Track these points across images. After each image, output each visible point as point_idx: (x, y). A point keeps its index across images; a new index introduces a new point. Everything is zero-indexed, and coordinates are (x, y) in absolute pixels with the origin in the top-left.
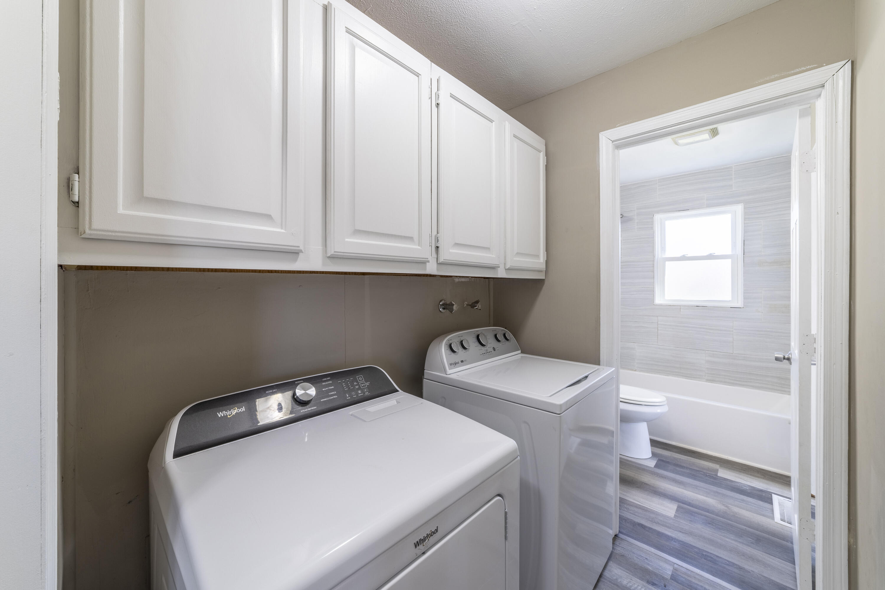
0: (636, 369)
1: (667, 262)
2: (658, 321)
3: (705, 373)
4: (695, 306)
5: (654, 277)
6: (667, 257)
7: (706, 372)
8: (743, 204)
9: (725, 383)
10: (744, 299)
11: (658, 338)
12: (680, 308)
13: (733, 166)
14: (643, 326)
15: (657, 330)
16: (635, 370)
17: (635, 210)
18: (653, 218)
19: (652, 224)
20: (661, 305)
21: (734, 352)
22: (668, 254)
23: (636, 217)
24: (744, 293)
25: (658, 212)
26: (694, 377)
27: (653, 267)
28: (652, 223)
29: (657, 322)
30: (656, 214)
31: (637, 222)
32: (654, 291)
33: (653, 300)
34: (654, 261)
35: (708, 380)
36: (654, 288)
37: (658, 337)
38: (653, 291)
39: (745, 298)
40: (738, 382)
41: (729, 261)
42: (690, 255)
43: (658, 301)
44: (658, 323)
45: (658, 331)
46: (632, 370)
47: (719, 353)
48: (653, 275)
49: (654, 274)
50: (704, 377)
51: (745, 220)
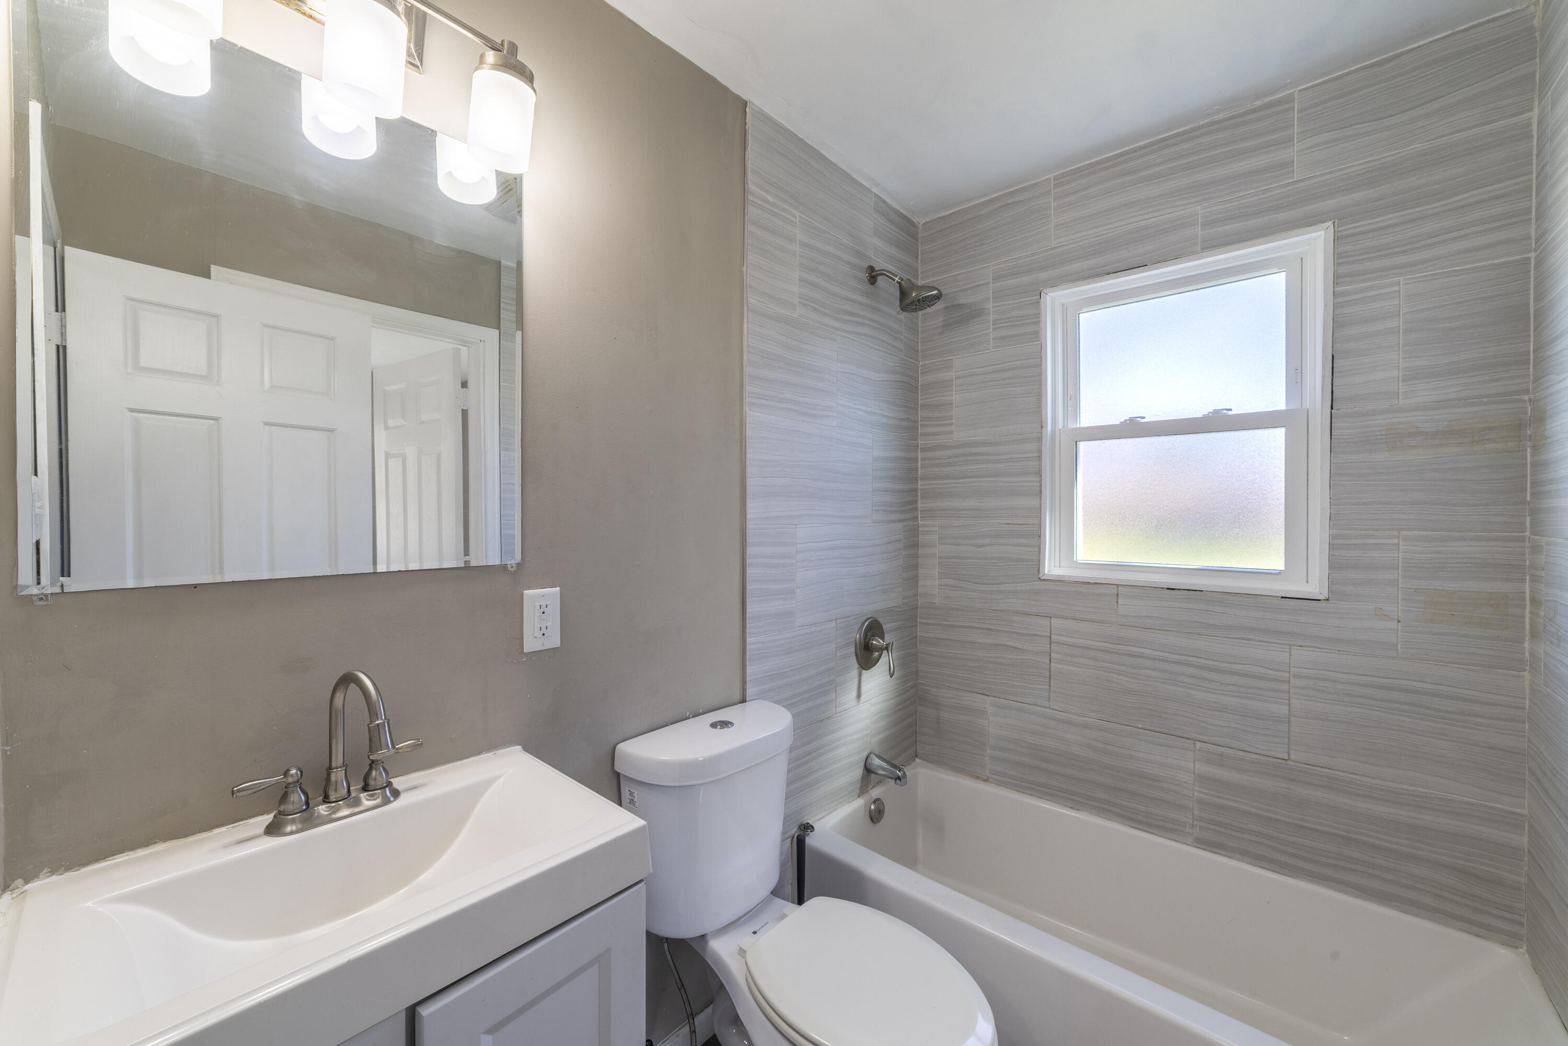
0: (990, 775)
1: (1082, 446)
2: (1051, 634)
3: (1193, 815)
4: (1163, 588)
5: (1041, 492)
6: (1083, 425)
7: (1196, 813)
8: (1330, 224)
9: (1258, 859)
10: (1331, 567)
11: (1050, 686)
12: (1115, 592)
13: (1296, 93)
14: (1008, 643)
15: (1048, 661)
16: (986, 780)
17: (989, 283)
18: (1039, 302)
19: (1037, 323)
20: (1060, 581)
21: (1292, 757)
22: (1087, 418)
23: (991, 306)
24: (1332, 547)
25: (1054, 283)
26: (1158, 827)
27: (1039, 458)
28: (1036, 319)
29: (1049, 634)
30: (1045, 291)
31: (993, 321)
32: (1040, 536)
33: (1038, 563)
34: (1040, 439)
35: (1202, 843)
36: (1040, 526)
37: (1050, 682)
38: (1037, 535)
39: (1335, 565)
40: (1302, 864)
41: (1279, 434)
42: (1151, 417)
43: (1052, 567)
44: (1050, 637)
45: (1052, 664)
46: (977, 778)
47: (1241, 753)
48: (1039, 484)
49: (1041, 481)
50: (1190, 831)
51: (1336, 284)
